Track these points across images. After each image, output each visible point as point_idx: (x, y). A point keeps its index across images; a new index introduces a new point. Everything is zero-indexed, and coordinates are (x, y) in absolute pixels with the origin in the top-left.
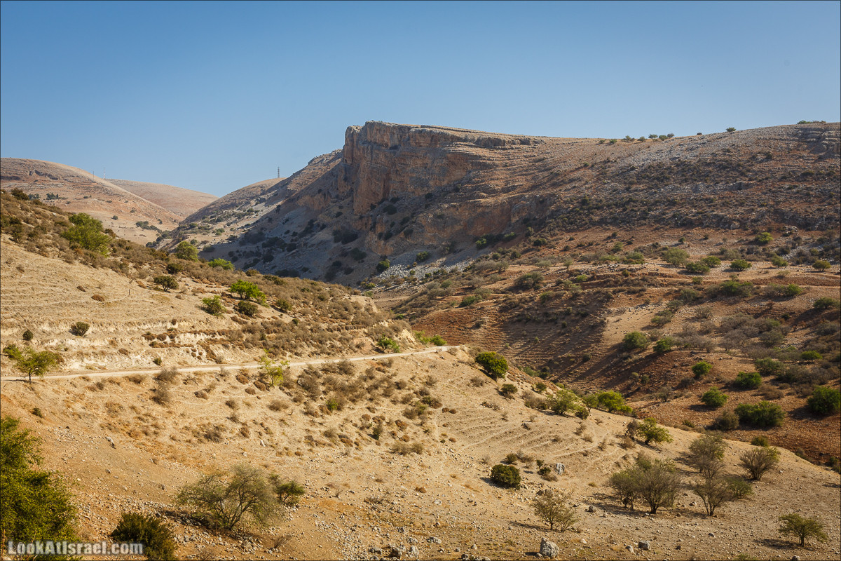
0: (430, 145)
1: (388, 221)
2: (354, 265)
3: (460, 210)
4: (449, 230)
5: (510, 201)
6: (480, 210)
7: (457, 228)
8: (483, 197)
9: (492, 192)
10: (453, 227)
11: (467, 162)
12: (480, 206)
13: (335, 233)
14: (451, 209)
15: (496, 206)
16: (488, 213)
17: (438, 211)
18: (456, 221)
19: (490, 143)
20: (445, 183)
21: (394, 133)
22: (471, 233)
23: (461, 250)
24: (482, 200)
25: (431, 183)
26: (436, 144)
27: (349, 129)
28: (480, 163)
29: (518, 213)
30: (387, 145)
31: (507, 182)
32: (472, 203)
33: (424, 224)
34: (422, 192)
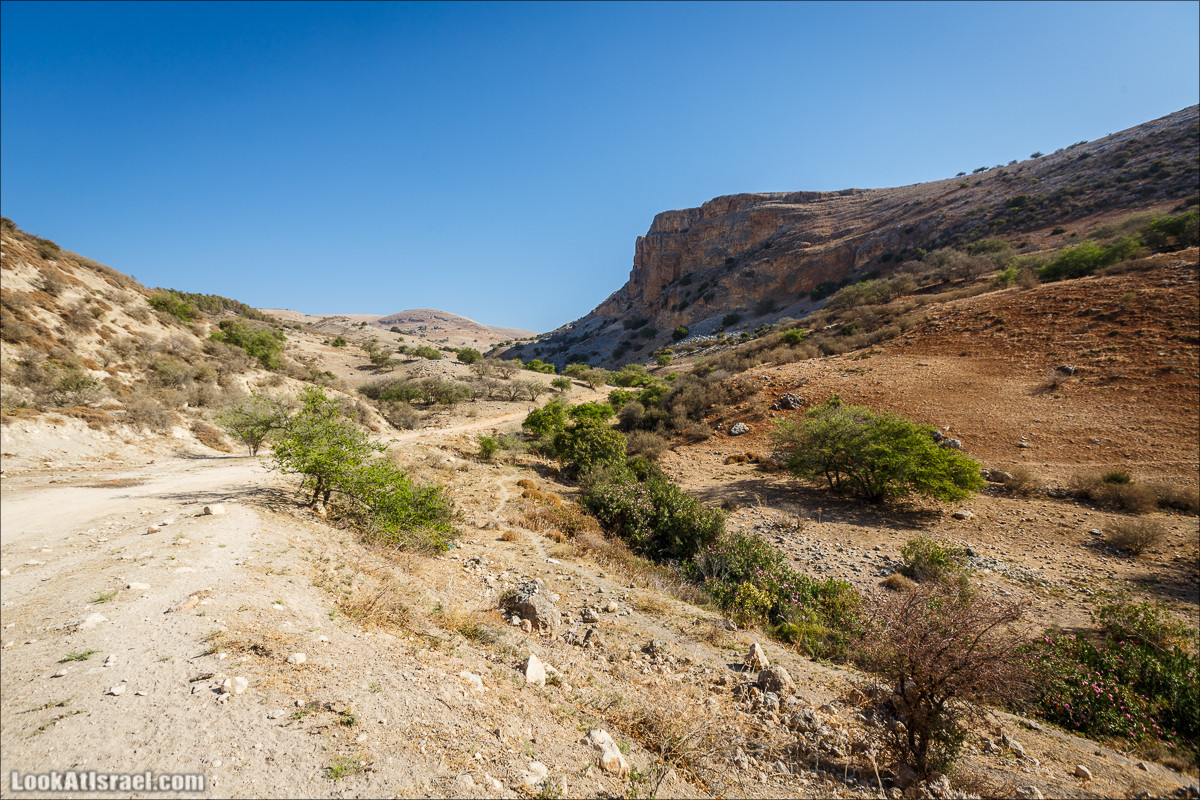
0: (728, 211)
1: (682, 292)
2: (646, 342)
3: (775, 265)
4: (761, 290)
5: (847, 244)
6: (804, 260)
7: (773, 286)
8: (807, 246)
9: (820, 240)
10: (767, 286)
11: (776, 218)
12: (805, 255)
13: (625, 323)
14: (764, 266)
15: (827, 252)
16: (817, 262)
17: (747, 269)
18: (770, 279)
19: (802, 198)
20: (748, 247)
21: (684, 218)
22: (792, 289)
23: (783, 308)
24: (807, 249)
25: (730, 251)
26: (735, 209)
27: (639, 238)
28: (794, 216)
29: (869, 252)
30: (676, 230)
31: (836, 229)
32: (792, 254)
33: (728, 286)
34: (719, 262)
